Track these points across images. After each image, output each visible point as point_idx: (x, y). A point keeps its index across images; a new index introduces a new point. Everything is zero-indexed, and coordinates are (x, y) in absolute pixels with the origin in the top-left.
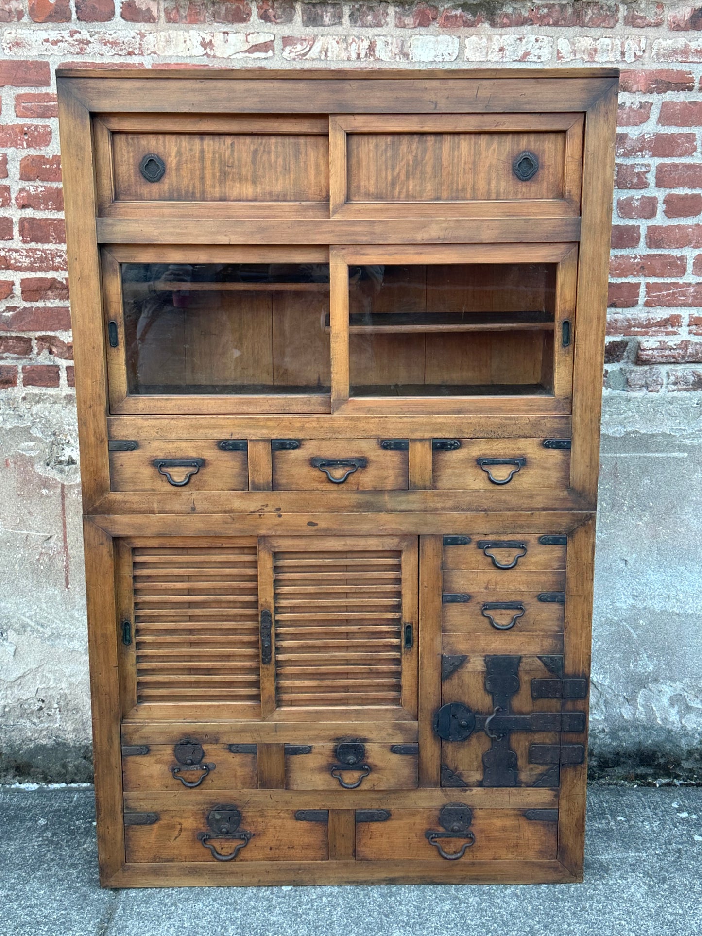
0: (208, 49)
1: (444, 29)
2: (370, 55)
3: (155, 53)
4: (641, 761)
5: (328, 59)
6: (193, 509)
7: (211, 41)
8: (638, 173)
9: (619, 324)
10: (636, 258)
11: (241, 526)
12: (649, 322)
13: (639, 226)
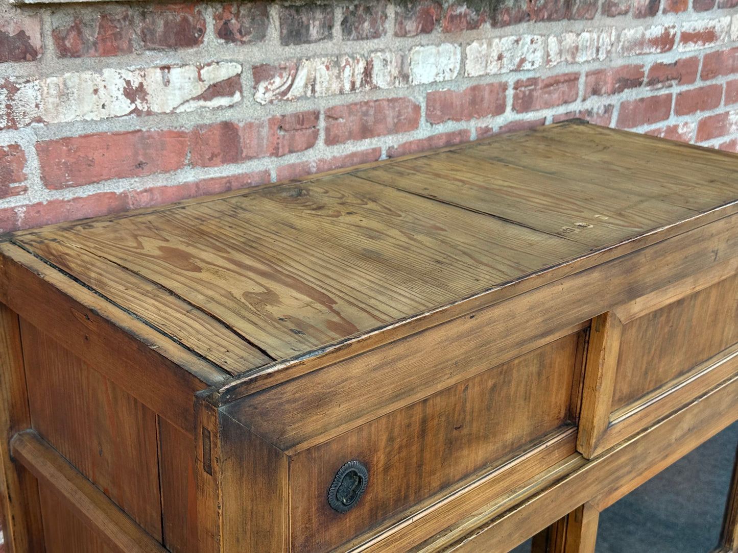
0: (138, 102)
1: (447, 34)
2: (366, 81)
5: (316, 95)
7: (141, 84)
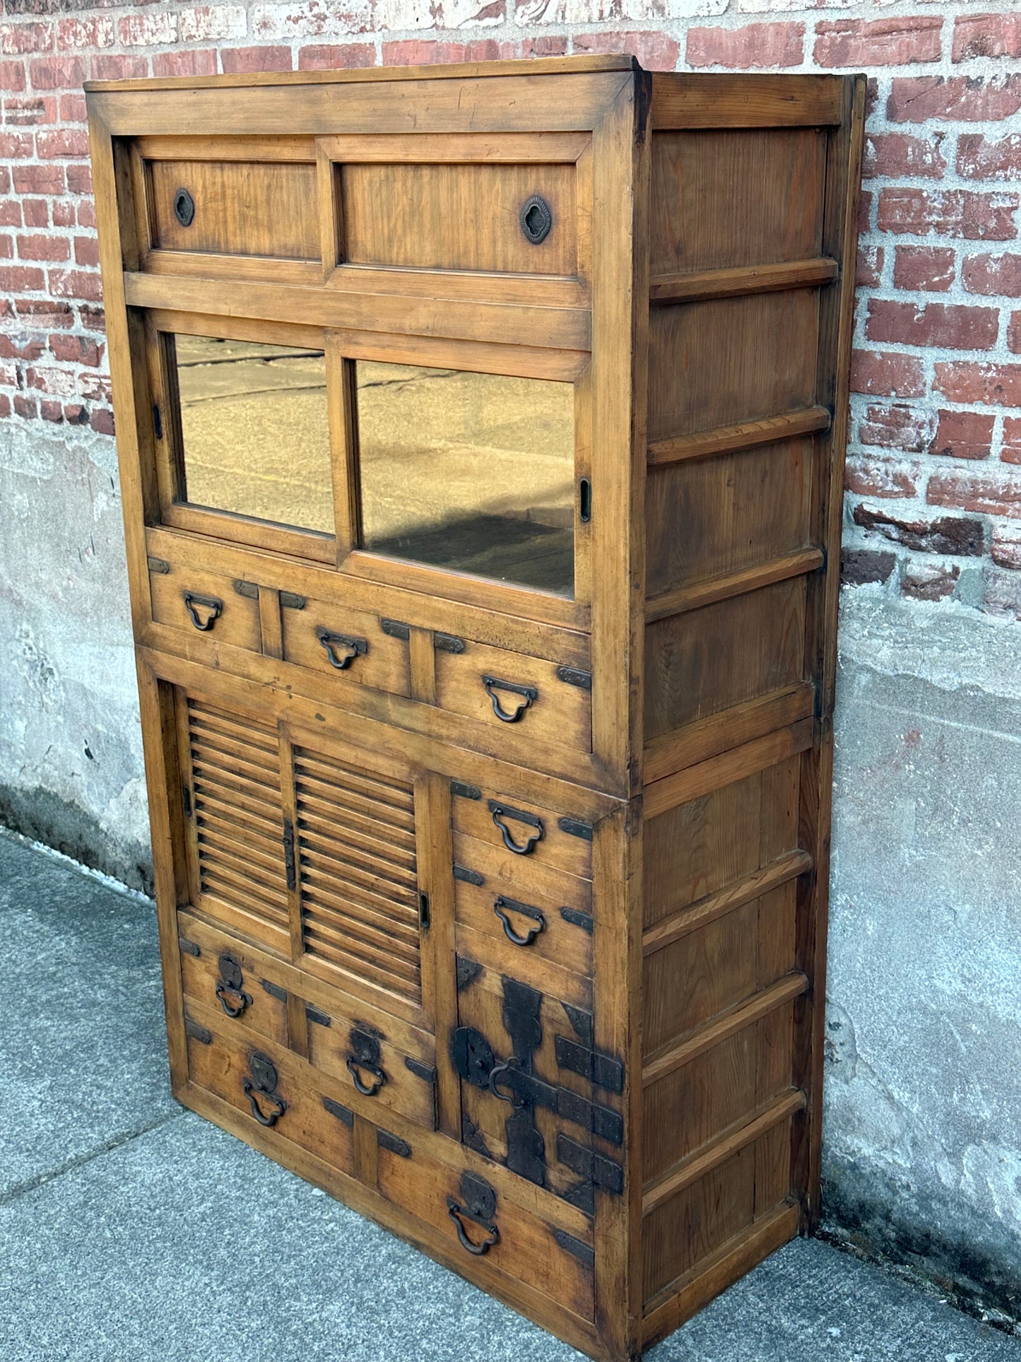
2: (617, 11)
3: (386, 28)
4: (963, 1265)
5: (566, 22)
6: (217, 663)
8: (997, 210)
9: (959, 488)
10: (988, 369)
11: (257, 699)
12: (1008, 492)
13: (998, 310)
